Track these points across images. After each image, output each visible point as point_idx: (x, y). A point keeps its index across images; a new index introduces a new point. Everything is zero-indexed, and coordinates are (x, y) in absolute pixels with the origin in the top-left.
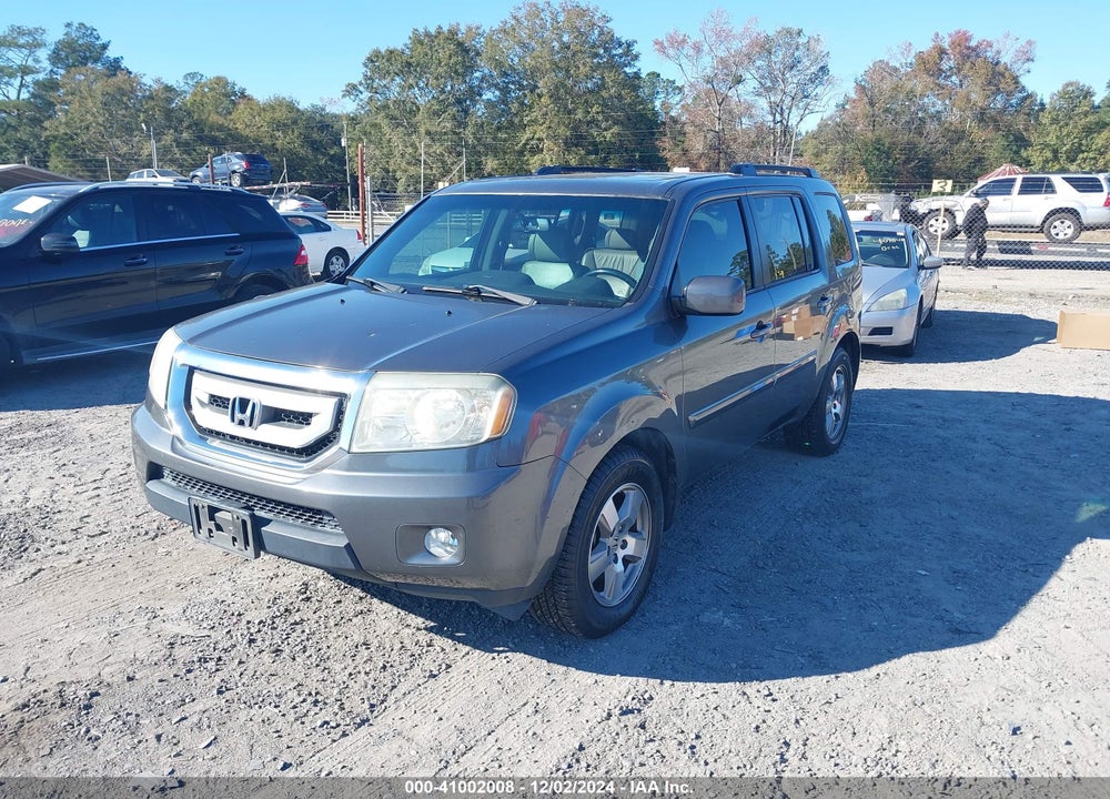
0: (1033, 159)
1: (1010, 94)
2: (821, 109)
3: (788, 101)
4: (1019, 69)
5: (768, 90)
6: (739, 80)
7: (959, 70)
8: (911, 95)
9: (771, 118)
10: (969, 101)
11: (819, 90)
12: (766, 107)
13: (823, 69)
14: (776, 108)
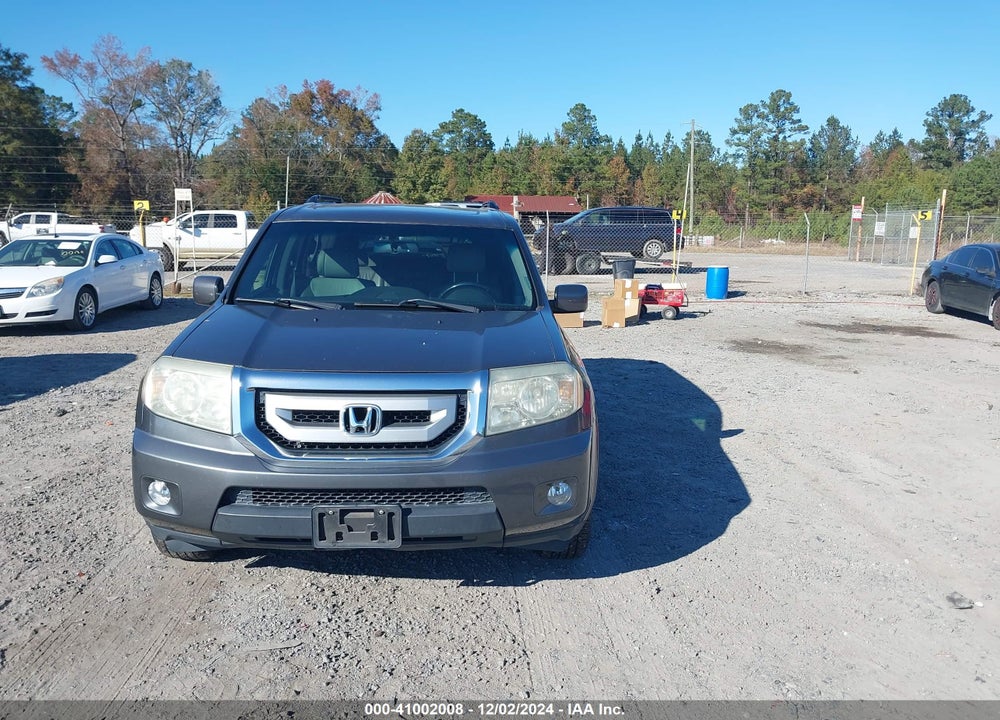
0: (400, 188)
1: (368, 135)
2: (219, 136)
3: (186, 126)
4: (372, 115)
5: (167, 115)
6: (139, 104)
7: (328, 113)
8: (293, 130)
9: (173, 142)
10: (339, 137)
11: (215, 119)
12: (167, 131)
13: (216, 101)
14: (176, 133)
